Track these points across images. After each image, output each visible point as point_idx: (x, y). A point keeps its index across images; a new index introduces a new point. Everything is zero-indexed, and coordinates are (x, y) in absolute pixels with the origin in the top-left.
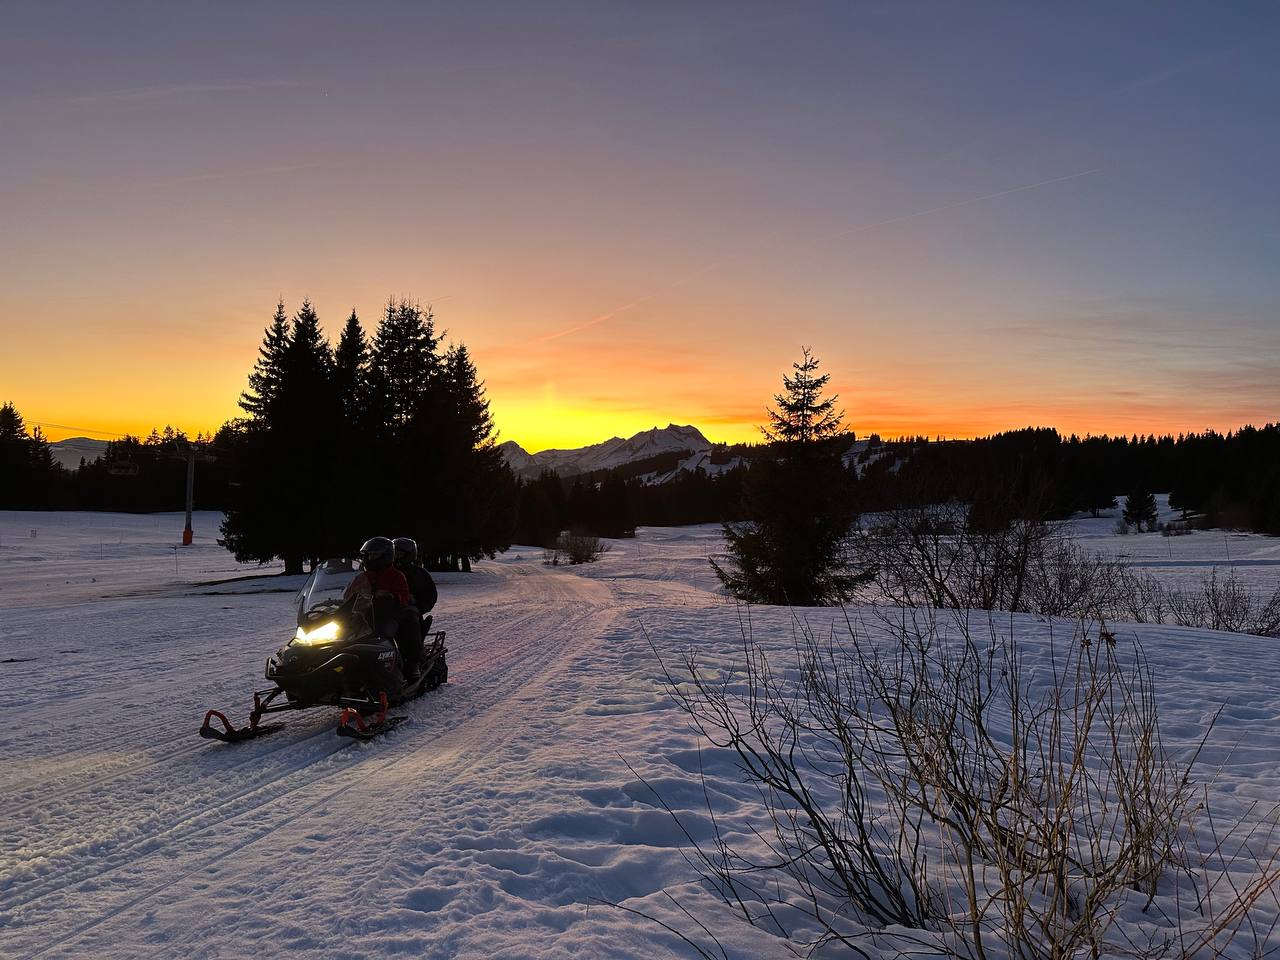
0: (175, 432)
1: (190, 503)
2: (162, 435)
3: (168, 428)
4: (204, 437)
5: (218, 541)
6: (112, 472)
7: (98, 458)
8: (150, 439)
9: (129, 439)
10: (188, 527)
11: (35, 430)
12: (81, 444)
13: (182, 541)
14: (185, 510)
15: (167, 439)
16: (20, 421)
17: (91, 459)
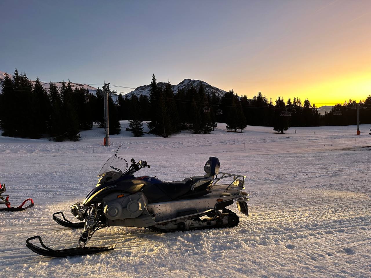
0: (352, 101)
1: (359, 122)
2: (348, 102)
3: (350, 100)
4: (362, 101)
5: (369, 133)
6: (335, 114)
7: (330, 111)
8: (344, 104)
9: (338, 105)
10: (358, 129)
11: (313, 105)
12: (325, 107)
13: (356, 134)
14: (357, 124)
15: (350, 103)
16: (310, 103)
17: (328, 112)
